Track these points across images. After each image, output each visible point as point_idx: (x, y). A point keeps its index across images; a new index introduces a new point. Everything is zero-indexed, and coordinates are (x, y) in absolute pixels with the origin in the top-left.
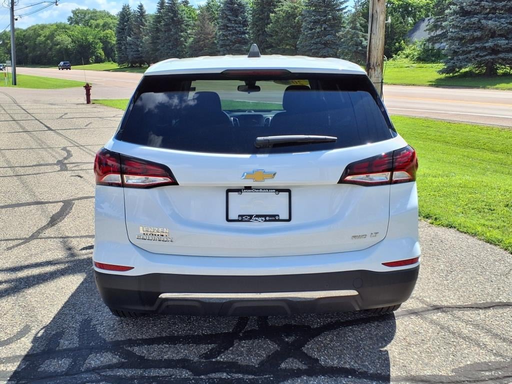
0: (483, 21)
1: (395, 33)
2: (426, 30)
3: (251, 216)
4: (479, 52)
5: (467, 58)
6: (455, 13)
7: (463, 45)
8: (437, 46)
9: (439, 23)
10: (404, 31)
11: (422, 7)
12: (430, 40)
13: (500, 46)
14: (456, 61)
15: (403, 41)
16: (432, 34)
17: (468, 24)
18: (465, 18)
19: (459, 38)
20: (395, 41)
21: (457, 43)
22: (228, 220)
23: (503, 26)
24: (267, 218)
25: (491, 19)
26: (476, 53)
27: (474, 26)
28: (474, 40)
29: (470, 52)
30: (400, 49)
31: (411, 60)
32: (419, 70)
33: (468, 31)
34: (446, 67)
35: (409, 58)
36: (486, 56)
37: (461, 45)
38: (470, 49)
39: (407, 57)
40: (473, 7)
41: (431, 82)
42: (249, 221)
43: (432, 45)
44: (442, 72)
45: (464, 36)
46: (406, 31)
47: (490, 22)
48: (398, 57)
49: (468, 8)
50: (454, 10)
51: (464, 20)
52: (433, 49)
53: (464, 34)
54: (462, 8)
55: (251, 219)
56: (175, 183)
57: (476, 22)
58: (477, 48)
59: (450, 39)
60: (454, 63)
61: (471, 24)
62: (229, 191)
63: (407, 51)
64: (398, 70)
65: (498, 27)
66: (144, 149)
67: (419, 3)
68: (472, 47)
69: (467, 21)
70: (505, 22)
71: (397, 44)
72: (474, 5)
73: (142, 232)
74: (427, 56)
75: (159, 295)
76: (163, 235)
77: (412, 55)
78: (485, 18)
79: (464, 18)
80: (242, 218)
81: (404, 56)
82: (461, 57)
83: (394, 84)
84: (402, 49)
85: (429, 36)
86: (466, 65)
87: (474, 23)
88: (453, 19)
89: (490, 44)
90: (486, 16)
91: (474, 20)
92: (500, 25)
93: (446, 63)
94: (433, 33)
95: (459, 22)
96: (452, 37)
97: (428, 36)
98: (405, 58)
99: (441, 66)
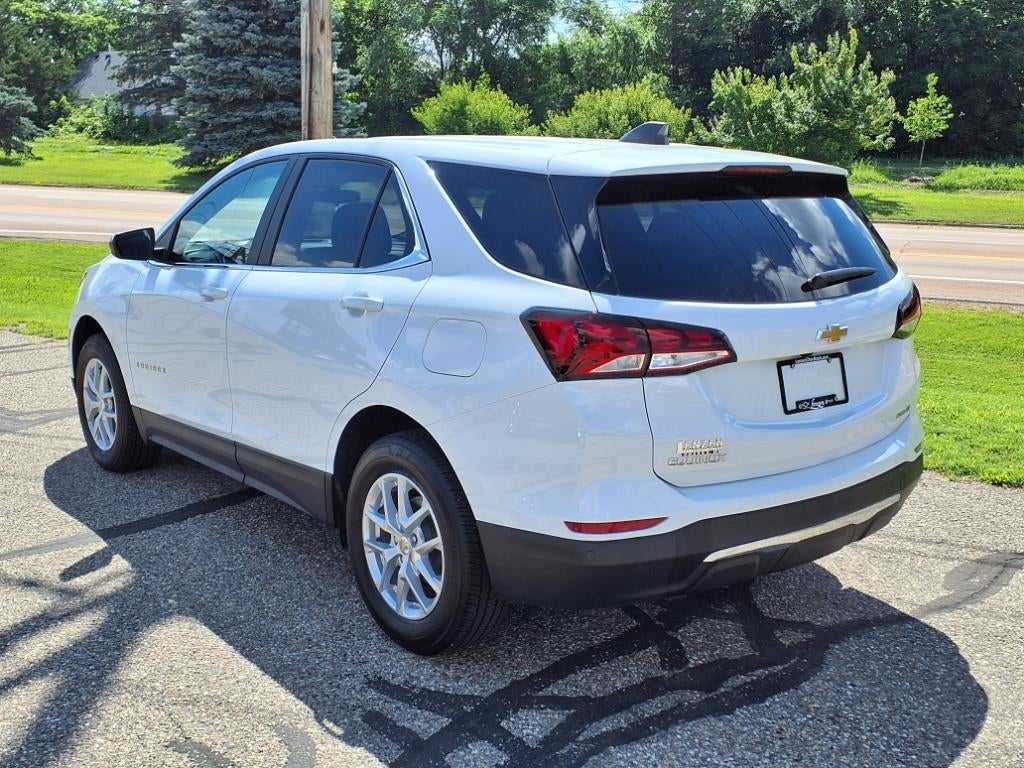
0: (252, 69)
1: (44, 80)
2: (113, 76)
3: (810, 401)
4: (250, 127)
5: (230, 137)
6: (194, 48)
7: (218, 112)
8: (139, 111)
9: (137, 65)
10: (64, 76)
11: (89, 30)
12: (123, 97)
13: (288, 118)
14: (208, 143)
15: (64, 98)
16: (126, 85)
17: (223, 72)
18: (216, 60)
19: (208, 97)
20: (47, 95)
21: (206, 107)
22: (787, 412)
23: (288, 80)
24: (827, 401)
25: (264, 66)
26: (247, 129)
27: (235, 77)
28: (239, 102)
29: (233, 126)
30: (61, 112)
31: (91, 137)
32: (124, 159)
33: (224, 84)
34: (188, 153)
35: (84, 133)
36: (265, 134)
37: (215, 112)
38: (233, 120)
39: (80, 130)
40: (231, 41)
41: (164, 182)
42: (808, 410)
43: (130, 107)
44: (183, 162)
45: (217, 95)
46: (68, 76)
47: (265, 72)
48: (61, 130)
49: (220, 42)
50: (190, 43)
51: (216, 64)
52: (131, 116)
53: (219, 91)
54: (206, 40)
55: (810, 405)
56: (732, 358)
57: (238, 69)
58: (246, 120)
59: (189, 99)
60: (206, 146)
61: (229, 73)
62: (780, 364)
63: (77, 118)
64: (76, 157)
65: (280, 83)
66: (671, 306)
67: (83, 21)
68: (236, 117)
69: (220, 67)
70: (290, 74)
71: (53, 102)
72: (231, 37)
73: (680, 451)
74: (124, 131)
75: (704, 558)
76: (712, 452)
77: (90, 127)
78: (253, 63)
79: (213, 60)
80: (803, 406)
81: (73, 129)
82: (218, 135)
83: (89, 187)
84: (67, 114)
85: (121, 89)
86: (229, 151)
87: (235, 72)
88: (192, 60)
89: (269, 112)
90: (254, 59)
91: (234, 65)
92: (282, 78)
93: (189, 145)
94: (127, 83)
95: (206, 67)
96: (195, 95)
97: (118, 91)
98: (76, 132)
99: (176, 151)
